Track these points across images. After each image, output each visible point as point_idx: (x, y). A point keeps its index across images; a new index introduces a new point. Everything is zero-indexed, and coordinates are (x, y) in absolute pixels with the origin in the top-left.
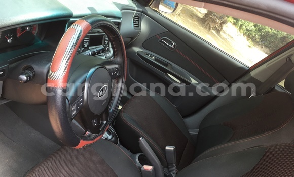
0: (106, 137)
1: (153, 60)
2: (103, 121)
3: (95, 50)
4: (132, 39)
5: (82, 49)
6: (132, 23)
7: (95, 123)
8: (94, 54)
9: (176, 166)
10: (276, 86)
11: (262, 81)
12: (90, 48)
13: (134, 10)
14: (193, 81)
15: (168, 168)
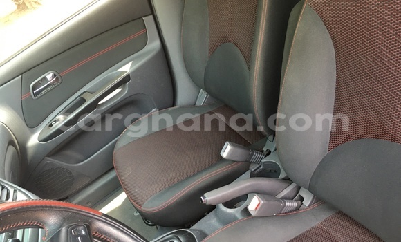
1: (65, 119)
4: (11, 143)
14: (127, 68)
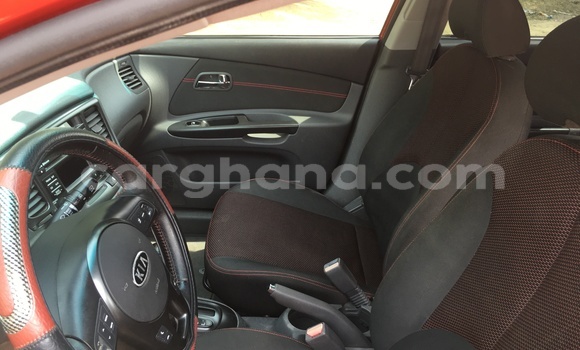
0: (209, 324)
1: (207, 126)
2: (179, 316)
3: (78, 194)
4: (143, 113)
5: (55, 202)
6: (124, 86)
7: (165, 336)
8: (80, 204)
9: (361, 287)
10: (441, 41)
11: (414, 48)
12: (68, 190)
13: (111, 61)
14: (300, 120)
15: (349, 300)
